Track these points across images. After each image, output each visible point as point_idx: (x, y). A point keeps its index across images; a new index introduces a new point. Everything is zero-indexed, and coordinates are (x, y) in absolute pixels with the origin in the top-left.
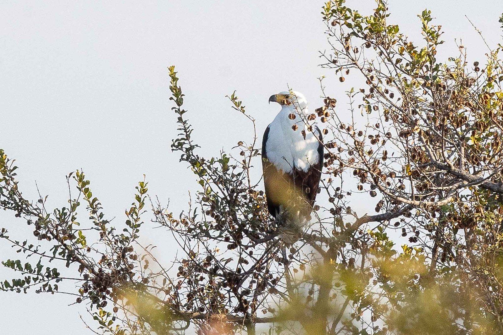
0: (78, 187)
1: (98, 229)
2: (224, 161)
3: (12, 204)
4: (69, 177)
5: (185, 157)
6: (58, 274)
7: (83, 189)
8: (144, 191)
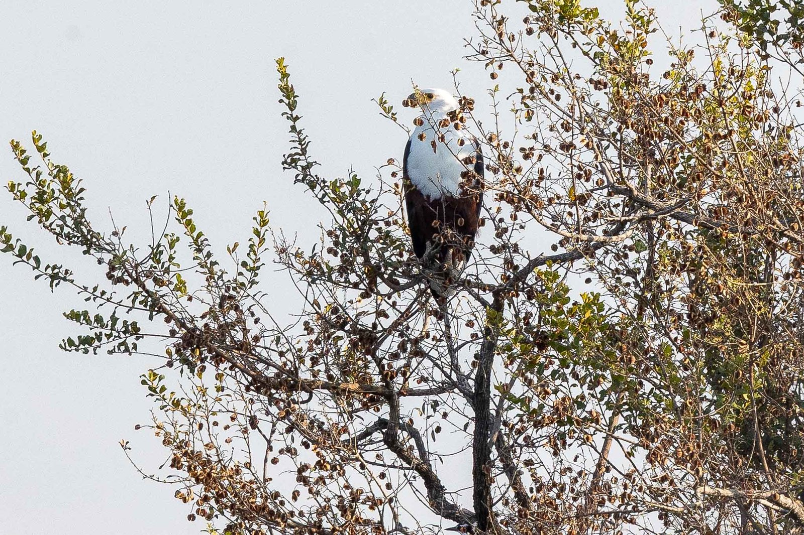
0: (177, 219)
1: (204, 273)
2: (355, 183)
3: (78, 238)
4: (151, 202)
5: (300, 177)
6: (139, 329)
7: (184, 220)
8: (264, 223)
